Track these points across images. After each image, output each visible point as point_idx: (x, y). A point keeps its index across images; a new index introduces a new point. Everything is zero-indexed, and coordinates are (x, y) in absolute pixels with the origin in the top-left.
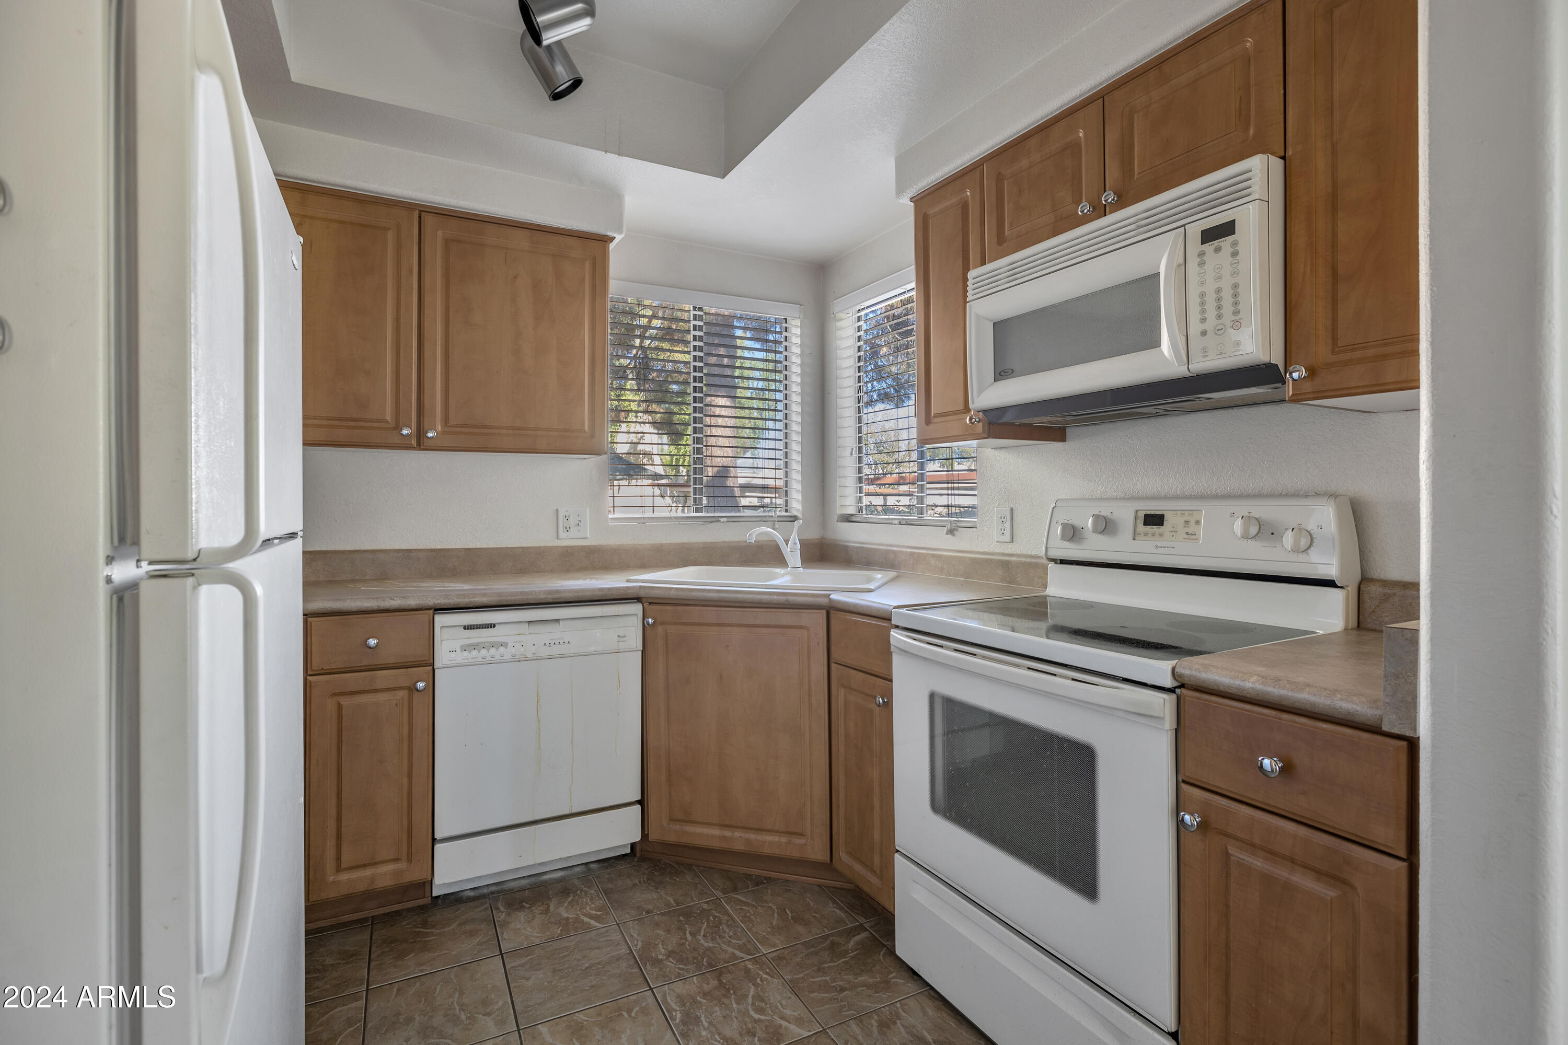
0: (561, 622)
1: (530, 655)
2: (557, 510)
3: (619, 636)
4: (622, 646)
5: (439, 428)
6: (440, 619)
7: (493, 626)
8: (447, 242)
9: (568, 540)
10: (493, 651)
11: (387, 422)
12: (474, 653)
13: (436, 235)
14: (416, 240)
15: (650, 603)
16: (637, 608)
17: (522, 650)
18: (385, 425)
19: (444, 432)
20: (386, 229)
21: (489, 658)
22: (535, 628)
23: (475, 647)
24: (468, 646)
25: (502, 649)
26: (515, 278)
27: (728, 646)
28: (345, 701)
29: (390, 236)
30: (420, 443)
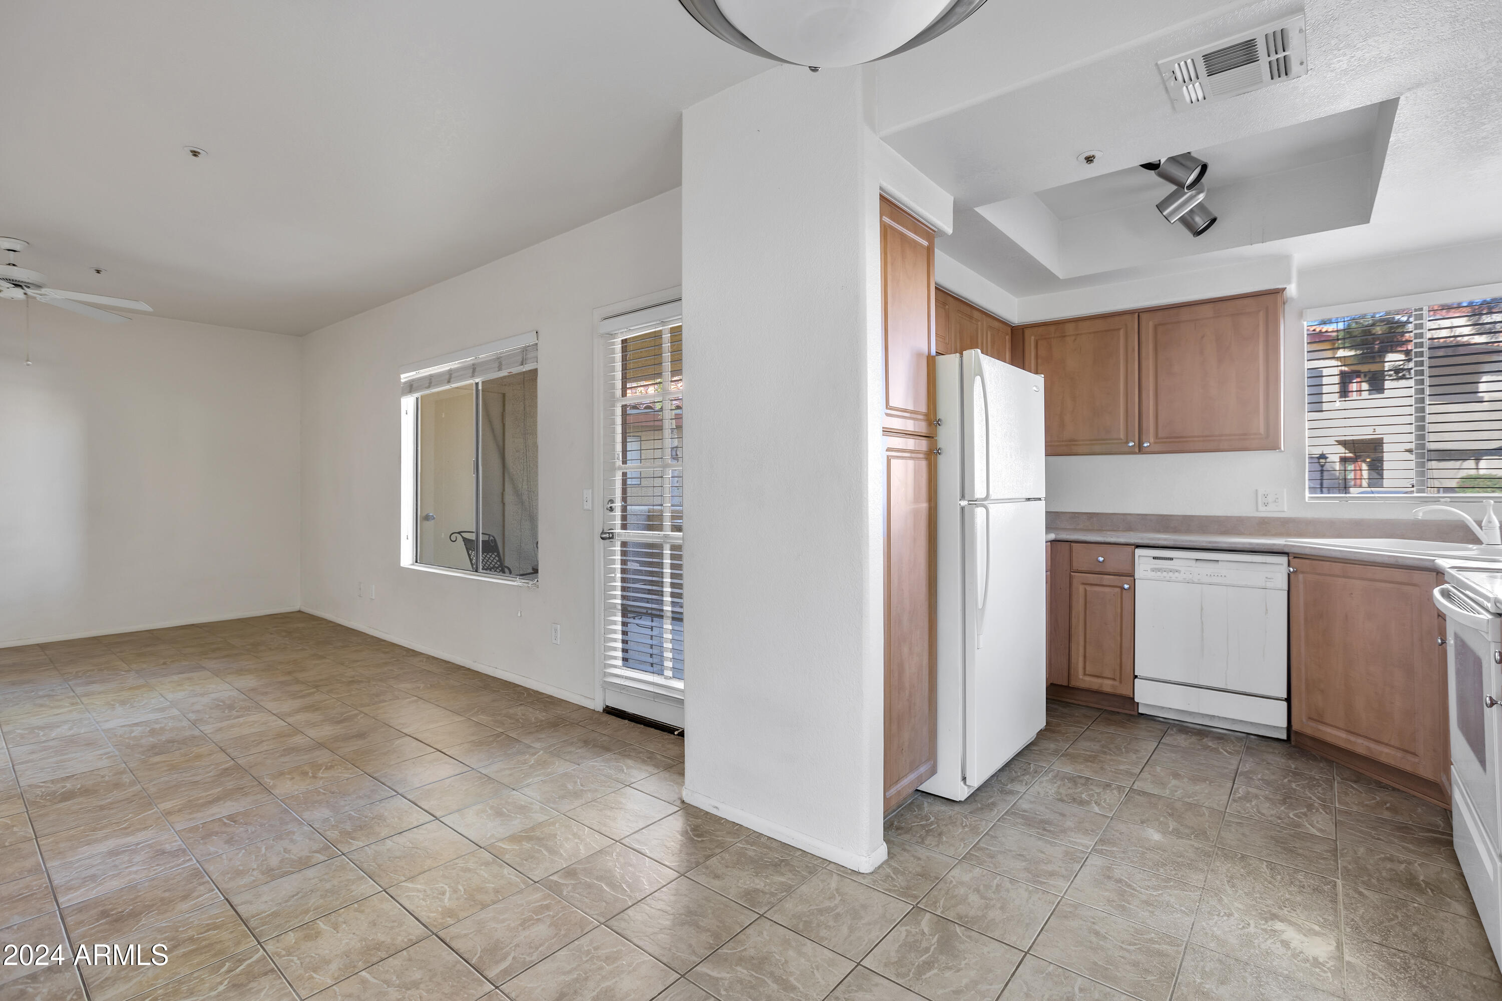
0: (1220, 562)
1: (1196, 581)
2: (1257, 490)
3: (1266, 578)
4: (1269, 585)
5: (1152, 440)
6: (1138, 552)
7: (1171, 559)
8: (1156, 327)
9: (1264, 512)
10: (1171, 574)
11: (1122, 439)
12: (1159, 573)
13: (1149, 324)
14: (1136, 330)
15: (1295, 557)
16: (1284, 560)
17: (1191, 576)
18: (1120, 441)
19: (1155, 443)
20: (1119, 329)
21: (1168, 578)
22: (1199, 564)
23: (1159, 570)
24: (1155, 569)
25: (1177, 574)
26: (1203, 337)
27: (1352, 594)
28: (1088, 588)
29: (1122, 332)
30: (1141, 450)
